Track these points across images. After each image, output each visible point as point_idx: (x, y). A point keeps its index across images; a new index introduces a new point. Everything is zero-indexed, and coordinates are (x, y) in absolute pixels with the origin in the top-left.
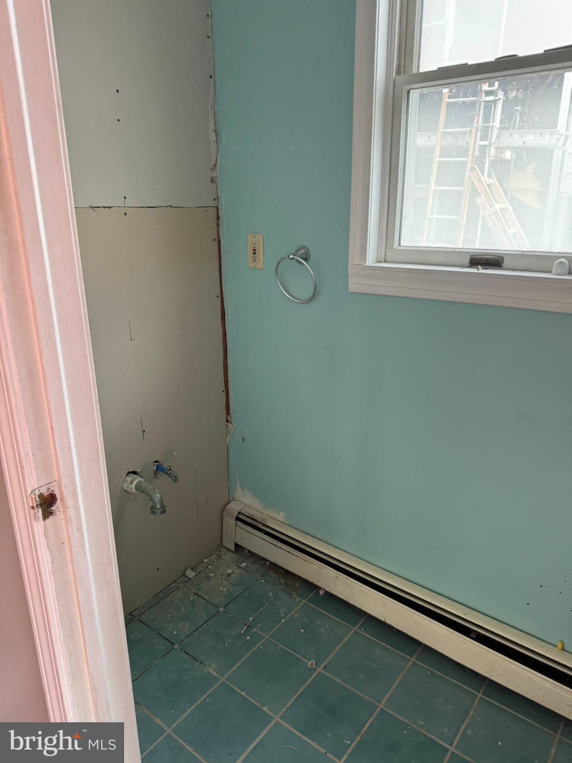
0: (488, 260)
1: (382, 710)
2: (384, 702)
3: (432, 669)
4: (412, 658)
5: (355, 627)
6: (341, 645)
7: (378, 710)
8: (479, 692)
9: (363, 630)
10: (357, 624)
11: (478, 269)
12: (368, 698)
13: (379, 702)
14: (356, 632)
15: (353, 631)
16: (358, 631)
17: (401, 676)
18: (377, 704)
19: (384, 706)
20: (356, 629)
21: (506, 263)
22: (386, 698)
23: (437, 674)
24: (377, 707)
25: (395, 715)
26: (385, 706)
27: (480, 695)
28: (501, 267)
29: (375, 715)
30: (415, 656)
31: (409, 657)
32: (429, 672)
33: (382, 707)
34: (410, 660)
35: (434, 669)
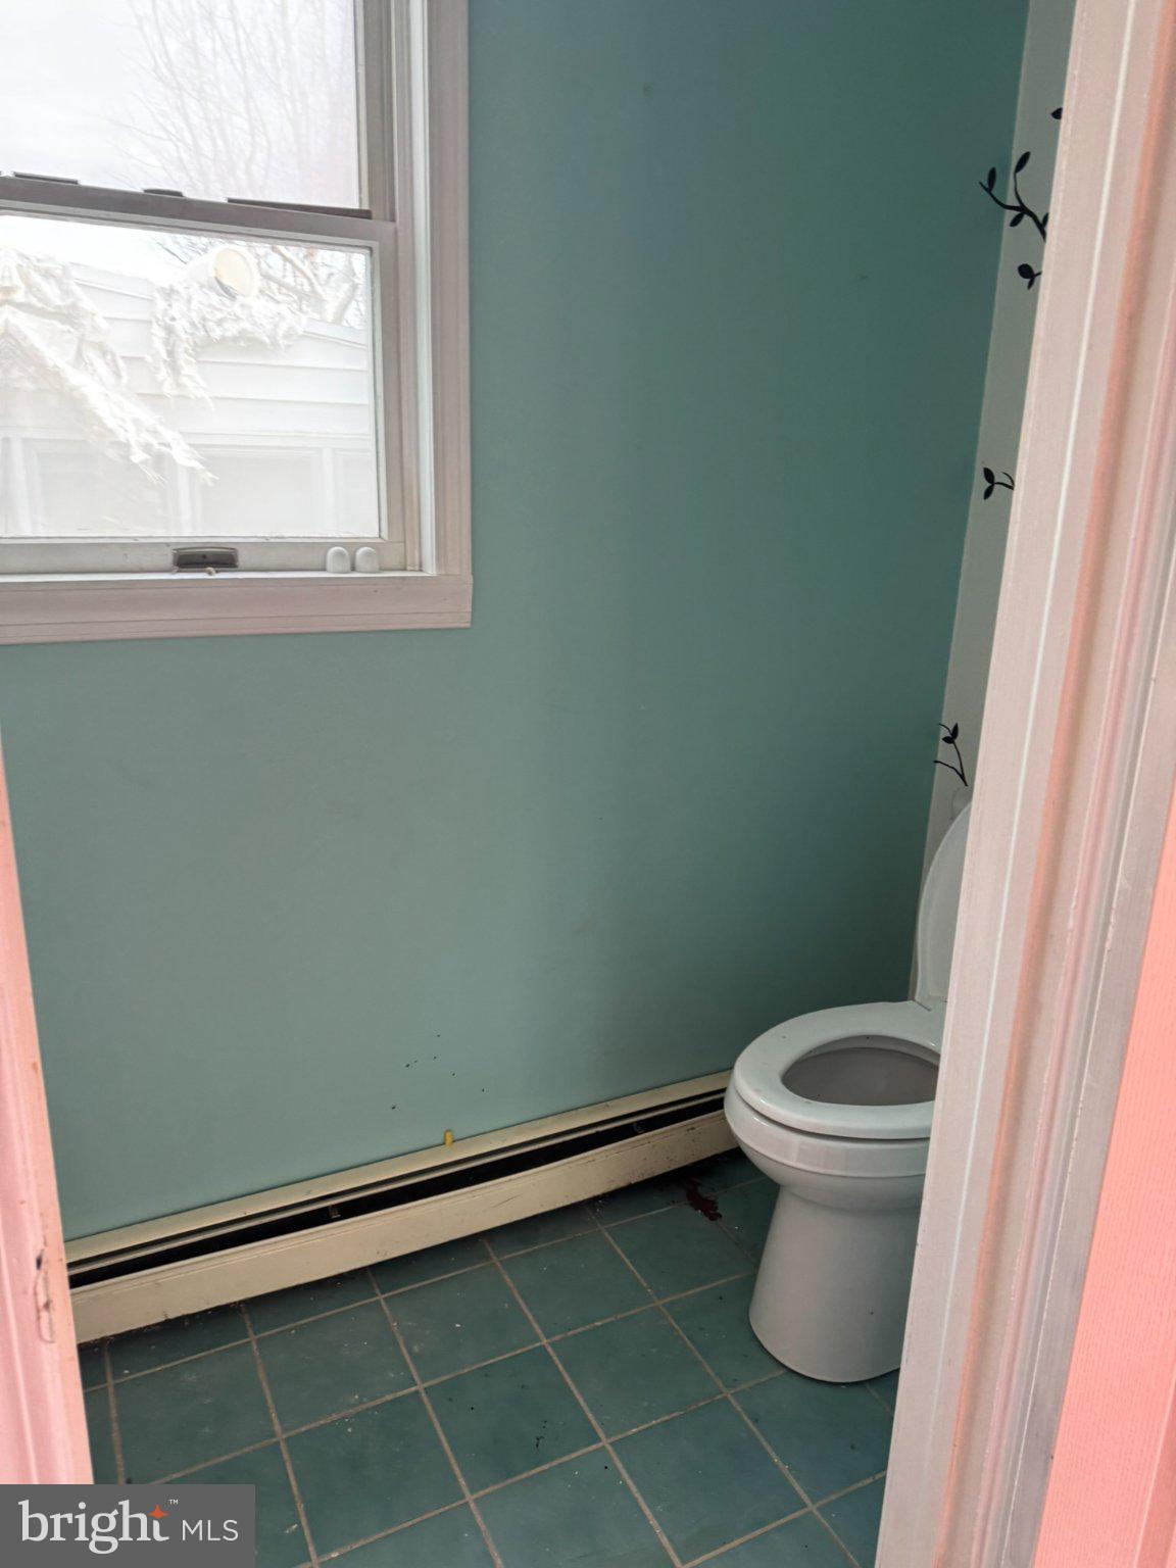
0: (204, 556)
1: (287, 1440)
2: (278, 1428)
3: (292, 1325)
4: (248, 1337)
5: (106, 1382)
6: (115, 1426)
7: (283, 1447)
8: (377, 1295)
9: (126, 1372)
10: (104, 1373)
11: (210, 573)
12: (252, 1448)
13: (273, 1435)
14: (117, 1387)
15: (111, 1390)
16: (118, 1381)
17: (262, 1375)
18: (274, 1440)
19: (283, 1433)
20: (110, 1382)
21: (243, 558)
22: (276, 1421)
23: (305, 1324)
24: (278, 1443)
25: (313, 1425)
26: (285, 1430)
27: (381, 1297)
28: (235, 566)
29: (286, 1456)
30: (251, 1332)
31: (244, 1341)
32: (293, 1332)
33: (284, 1436)
34: (249, 1342)
35: (295, 1321)
